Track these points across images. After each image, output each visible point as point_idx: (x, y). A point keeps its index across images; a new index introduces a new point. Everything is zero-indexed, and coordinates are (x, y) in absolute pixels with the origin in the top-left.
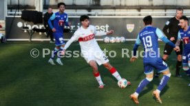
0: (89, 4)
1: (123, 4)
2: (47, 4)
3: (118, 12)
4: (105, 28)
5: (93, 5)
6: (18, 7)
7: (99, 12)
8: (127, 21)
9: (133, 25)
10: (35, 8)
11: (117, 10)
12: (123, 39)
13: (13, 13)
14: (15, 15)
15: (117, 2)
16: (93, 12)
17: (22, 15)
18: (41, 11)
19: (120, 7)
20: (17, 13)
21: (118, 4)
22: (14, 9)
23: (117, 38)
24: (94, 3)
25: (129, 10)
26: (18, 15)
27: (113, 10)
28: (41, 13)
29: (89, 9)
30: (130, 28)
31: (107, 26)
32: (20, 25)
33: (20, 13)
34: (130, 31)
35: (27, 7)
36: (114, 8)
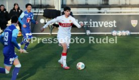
0: (99, 4)
1: (128, 3)
2: (64, 3)
3: (123, 10)
4: (113, 24)
5: (103, 5)
6: (40, 7)
7: (108, 10)
8: (131, 17)
9: (137, 21)
10: (54, 7)
11: (123, 8)
12: (128, 33)
13: (37, 11)
14: (38, 13)
15: (123, 2)
16: (103, 10)
17: (44, 13)
18: (60, 9)
19: (125, 6)
20: (40, 11)
21: (124, 3)
22: (37, 8)
23: (123, 32)
24: (104, 3)
25: (133, 8)
26: (41, 13)
27: (119, 9)
28: (60, 11)
29: (99, 7)
30: (134, 23)
31: (115, 22)
32: (42, 21)
33: (43, 11)
34: (134, 26)
35: (48, 6)
36: (120, 7)
